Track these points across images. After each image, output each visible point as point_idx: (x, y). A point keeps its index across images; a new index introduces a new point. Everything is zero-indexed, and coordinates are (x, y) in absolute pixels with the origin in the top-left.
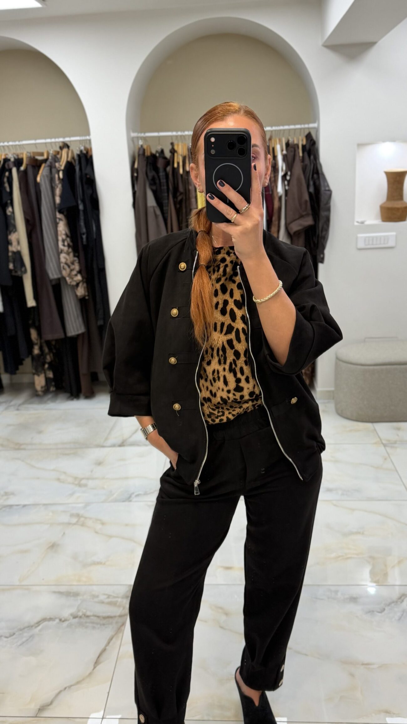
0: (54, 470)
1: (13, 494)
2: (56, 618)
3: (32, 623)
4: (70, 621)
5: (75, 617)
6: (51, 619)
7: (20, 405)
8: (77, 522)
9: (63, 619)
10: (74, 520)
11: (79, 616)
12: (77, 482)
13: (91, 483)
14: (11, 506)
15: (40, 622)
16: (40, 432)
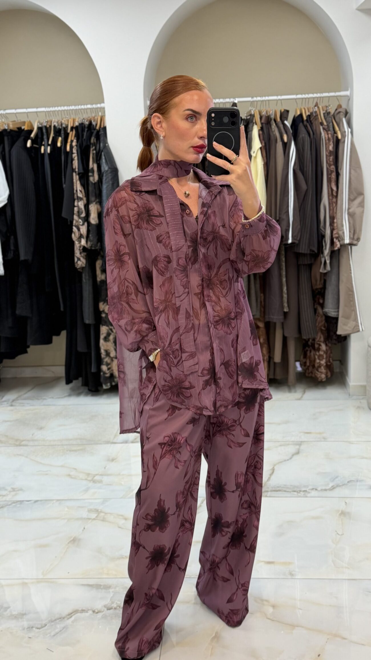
0: (62, 466)
1: (21, 490)
2: (88, 610)
3: (64, 615)
4: (104, 613)
5: (109, 609)
6: (83, 611)
7: (13, 401)
8: (96, 517)
9: (96, 611)
10: (93, 515)
11: (114, 608)
12: (90, 479)
13: (105, 479)
14: (21, 502)
15: (71, 613)
16: (41, 428)
